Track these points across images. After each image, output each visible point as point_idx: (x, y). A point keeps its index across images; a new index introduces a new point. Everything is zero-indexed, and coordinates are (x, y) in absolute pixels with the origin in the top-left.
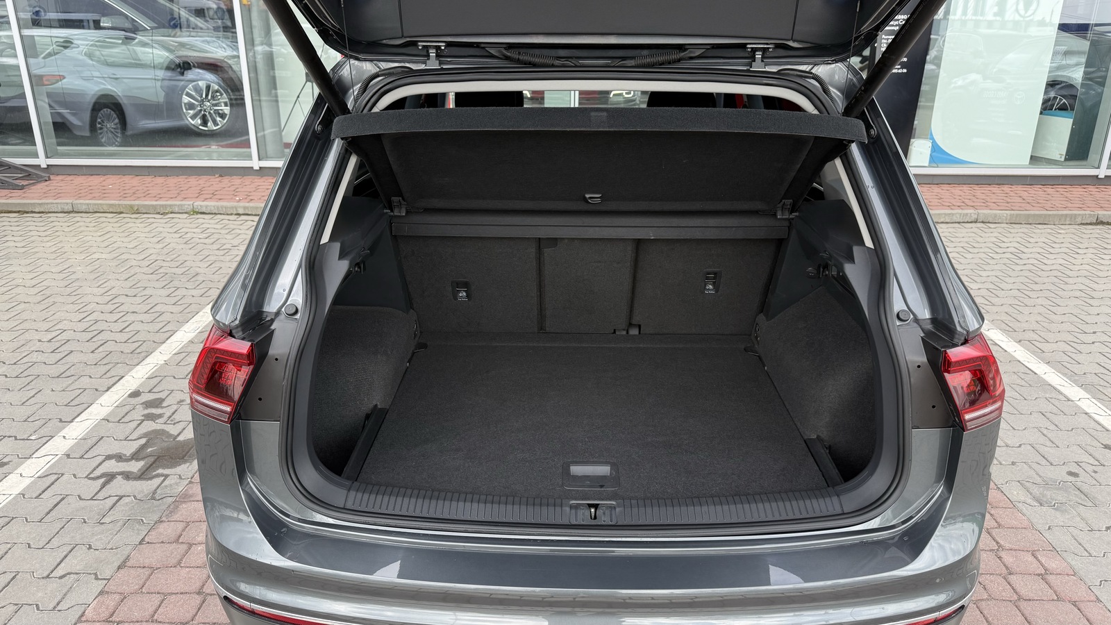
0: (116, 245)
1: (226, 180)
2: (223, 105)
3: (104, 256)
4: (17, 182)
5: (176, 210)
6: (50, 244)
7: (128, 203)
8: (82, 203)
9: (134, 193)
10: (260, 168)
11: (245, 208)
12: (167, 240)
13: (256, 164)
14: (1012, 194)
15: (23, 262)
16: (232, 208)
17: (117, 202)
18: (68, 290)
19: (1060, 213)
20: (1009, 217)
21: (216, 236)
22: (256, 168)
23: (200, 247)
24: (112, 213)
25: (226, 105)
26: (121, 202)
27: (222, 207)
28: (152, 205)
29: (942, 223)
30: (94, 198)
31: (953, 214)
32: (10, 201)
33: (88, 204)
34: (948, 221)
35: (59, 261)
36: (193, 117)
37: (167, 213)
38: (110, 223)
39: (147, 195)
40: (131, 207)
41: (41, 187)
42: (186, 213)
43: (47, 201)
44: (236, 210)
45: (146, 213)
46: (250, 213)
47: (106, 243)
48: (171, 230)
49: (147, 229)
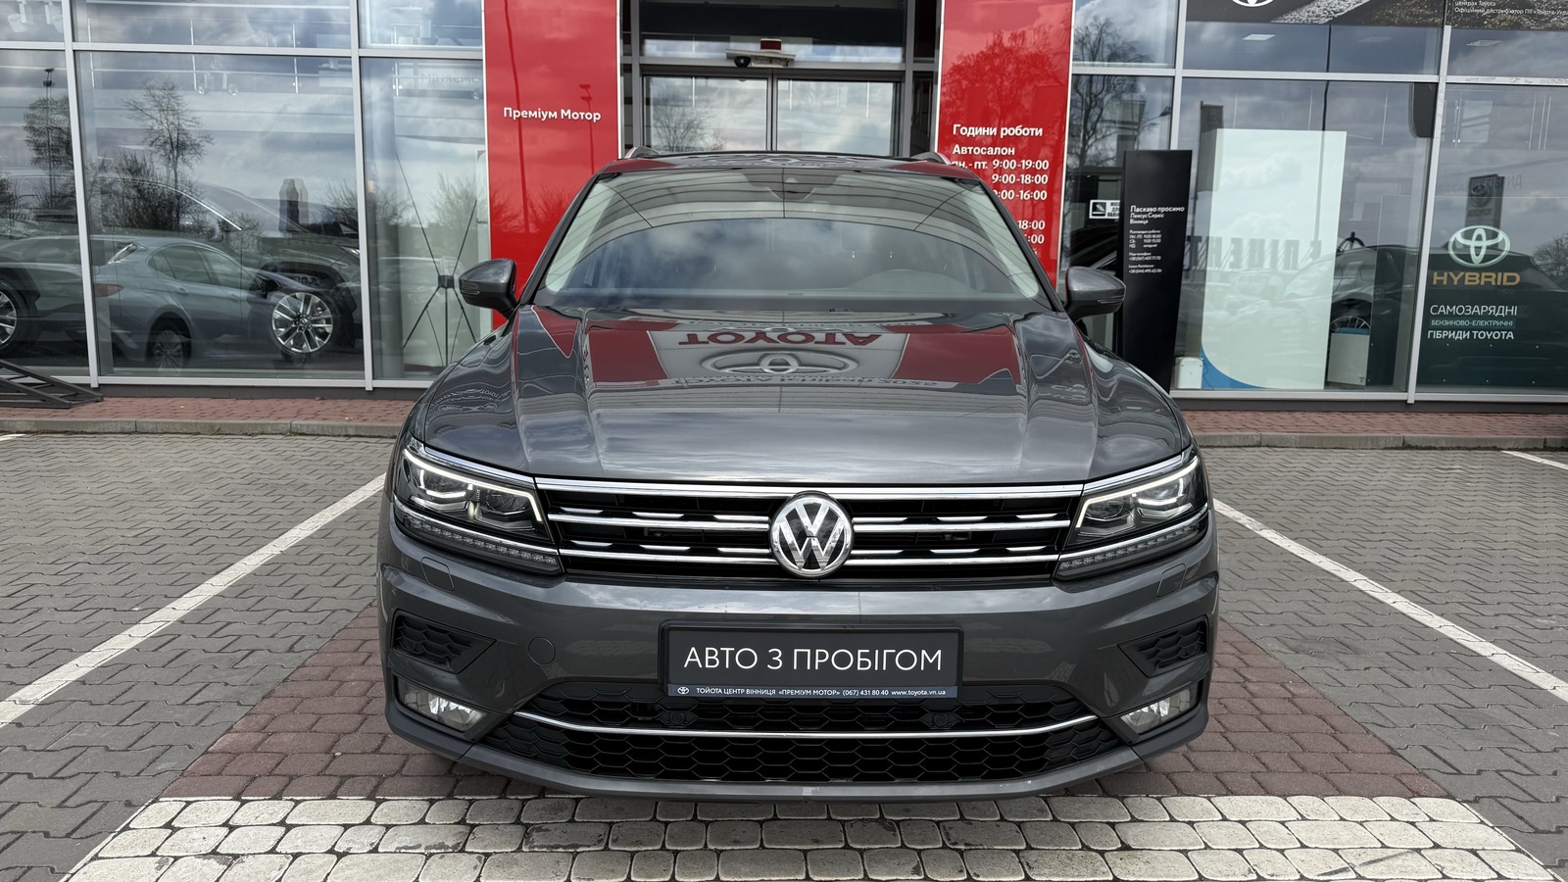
0: (198, 461)
1: (329, 403)
2: (324, 322)
3: (184, 469)
4: (62, 400)
5: (269, 430)
6: (112, 460)
7: (208, 421)
8: (148, 421)
9: (214, 413)
10: (374, 388)
11: (357, 428)
12: (262, 457)
13: (368, 383)
14: (1304, 419)
15: (83, 474)
16: (341, 427)
17: (194, 421)
18: (147, 498)
19: (1359, 435)
20: (1298, 440)
21: (324, 454)
22: (369, 388)
23: (303, 463)
24: (186, 433)
25: (328, 321)
26: (199, 421)
27: (328, 426)
28: (238, 424)
29: (1219, 447)
30: (163, 417)
31: (1231, 436)
32: (55, 419)
33: (156, 423)
34: (1226, 444)
35: (127, 473)
36: (286, 337)
37: (257, 434)
38: (185, 443)
39: (230, 415)
40: (212, 426)
41: (91, 407)
42: (281, 434)
43: (103, 419)
44: (346, 431)
45: (230, 434)
46: (363, 434)
47: (185, 459)
48: (263, 449)
49: (234, 448)
